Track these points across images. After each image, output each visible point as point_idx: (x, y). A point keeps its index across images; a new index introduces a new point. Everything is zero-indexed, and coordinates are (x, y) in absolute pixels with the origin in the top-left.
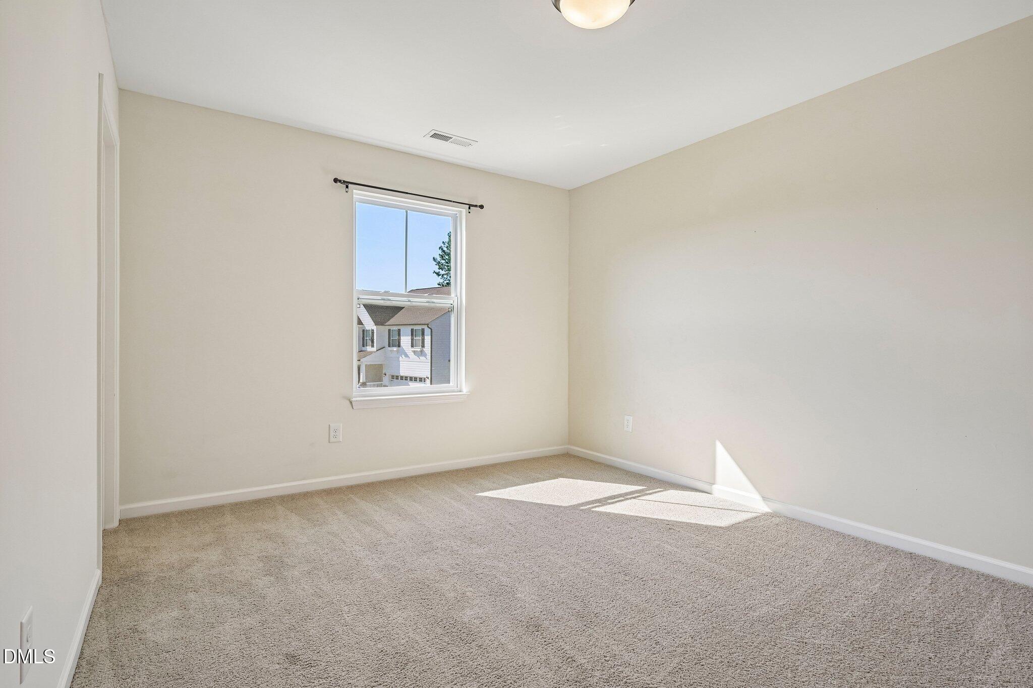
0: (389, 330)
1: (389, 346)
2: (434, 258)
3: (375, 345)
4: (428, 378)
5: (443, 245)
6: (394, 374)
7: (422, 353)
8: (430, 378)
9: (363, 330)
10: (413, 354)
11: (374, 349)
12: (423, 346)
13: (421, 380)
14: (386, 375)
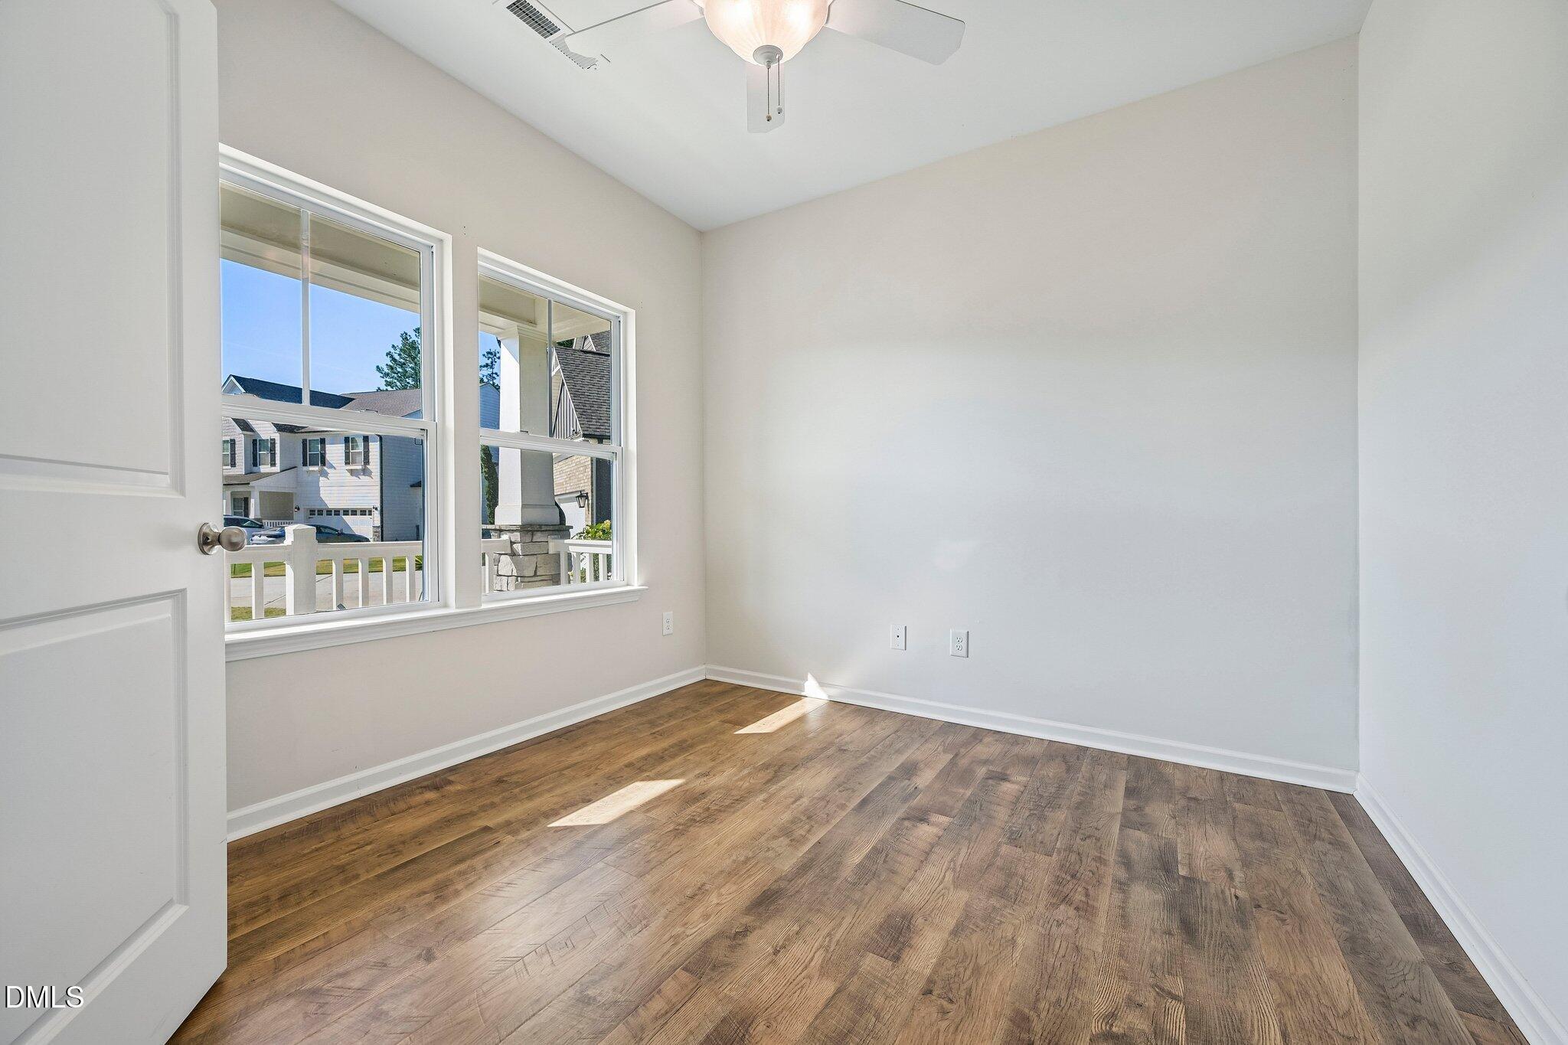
0: (304, 442)
1: (305, 464)
2: (378, 367)
3: (278, 461)
4: (376, 509)
5: (392, 351)
6: (313, 507)
7: (365, 472)
8: (379, 509)
9: (254, 442)
10: (349, 474)
11: (277, 469)
12: (367, 461)
13: (363, 512)
14: (299, 509)
